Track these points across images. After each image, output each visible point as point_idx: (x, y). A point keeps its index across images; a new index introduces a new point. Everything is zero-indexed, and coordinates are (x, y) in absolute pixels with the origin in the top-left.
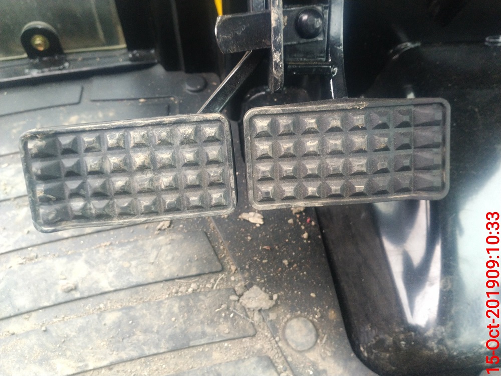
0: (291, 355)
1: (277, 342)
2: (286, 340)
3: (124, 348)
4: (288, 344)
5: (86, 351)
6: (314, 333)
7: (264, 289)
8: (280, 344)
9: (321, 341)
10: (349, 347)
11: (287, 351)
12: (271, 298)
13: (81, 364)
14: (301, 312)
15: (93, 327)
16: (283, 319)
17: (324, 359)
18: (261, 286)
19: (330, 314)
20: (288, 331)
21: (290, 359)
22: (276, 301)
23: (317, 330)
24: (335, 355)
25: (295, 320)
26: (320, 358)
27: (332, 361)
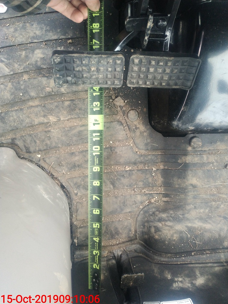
0: (129, 122)
1: (124, 118)
2: (128, 117)
3: (73, 115)
4: (128, 118)
5: (59, 114)
6: (138, 116)
7: (122, 98)
8: (125, 118)
9: (139, 118)
10: (148, 121)
11: (128, 120)
12: (125, 102)
13: (58, 118)
14: (134, 108)
15: (61, 106)
16: (128, 110)
17: (139, 124)
18: (121, 97)
19: (144, 109)
20: (129, 114)
21: (128, 123)
22: (126, 103)
23: (139, 115)
24: (143, 123)
25: (132, 111)
26: (138, 124)
27: (142, 125)
